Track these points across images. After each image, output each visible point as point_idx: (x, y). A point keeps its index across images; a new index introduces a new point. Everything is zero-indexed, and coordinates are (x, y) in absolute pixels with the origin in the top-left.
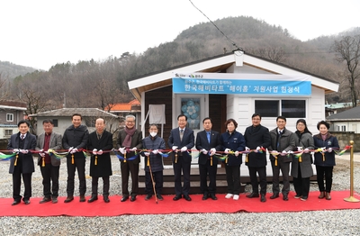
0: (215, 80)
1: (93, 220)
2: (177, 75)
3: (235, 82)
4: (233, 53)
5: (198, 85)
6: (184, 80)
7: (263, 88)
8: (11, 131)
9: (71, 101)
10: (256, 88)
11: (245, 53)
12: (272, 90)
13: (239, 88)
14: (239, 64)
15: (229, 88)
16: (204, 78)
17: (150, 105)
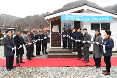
1: (30, 69)
2: (62, 14)
3: (84, 17)
4: (83, 5)
5: (70, 17)
6: (65, 16)
7: (95, 19)
9: (32, 27)
10: (93, 19)
11: (88, 6)
12: (99, 19)
13: (86, 19)
14: (85, 10)
15: (82, 19)
16: (72, 15)
17: (53, 26)
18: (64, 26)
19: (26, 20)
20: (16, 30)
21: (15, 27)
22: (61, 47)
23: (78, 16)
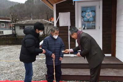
8: (3, 32)
17: (59, 13)
18: (82, 12)
19: (25, 7)
20: (8, 22)
21: (6, 17)
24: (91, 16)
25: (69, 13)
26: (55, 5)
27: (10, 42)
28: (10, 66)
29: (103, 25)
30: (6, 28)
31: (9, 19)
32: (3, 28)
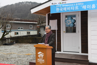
0: (73, 4)
2: (52, 4)
5: (63, 8)
6: (56, 6)
15: (82, 7)
16: (66, 3)
17: (50, 20)
20: (35, 24)
22: (61, 51)
23: (75, 3)
24: (71, 23)
25: (57, 20)
26: (47, 15)
27: (31, 41)
28: (17, 57)
29: (81, 29)
30: (33, 29)
31: (36, 22)
32: (31, 29)
